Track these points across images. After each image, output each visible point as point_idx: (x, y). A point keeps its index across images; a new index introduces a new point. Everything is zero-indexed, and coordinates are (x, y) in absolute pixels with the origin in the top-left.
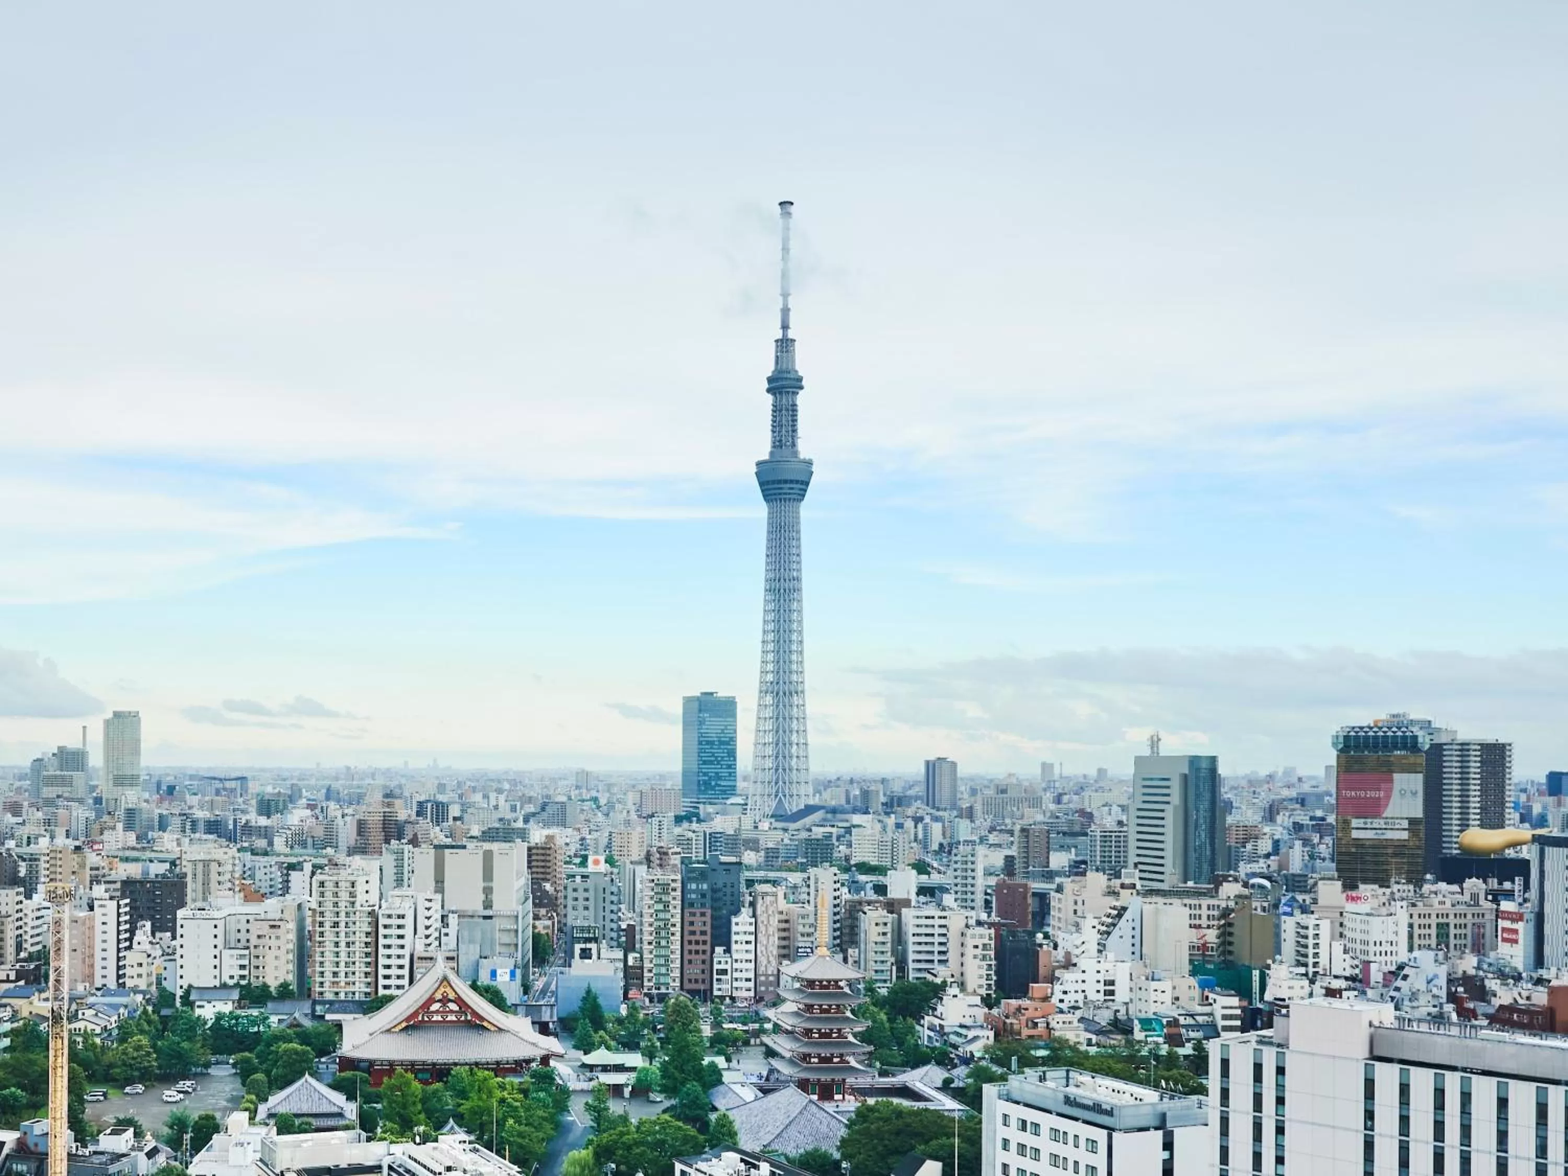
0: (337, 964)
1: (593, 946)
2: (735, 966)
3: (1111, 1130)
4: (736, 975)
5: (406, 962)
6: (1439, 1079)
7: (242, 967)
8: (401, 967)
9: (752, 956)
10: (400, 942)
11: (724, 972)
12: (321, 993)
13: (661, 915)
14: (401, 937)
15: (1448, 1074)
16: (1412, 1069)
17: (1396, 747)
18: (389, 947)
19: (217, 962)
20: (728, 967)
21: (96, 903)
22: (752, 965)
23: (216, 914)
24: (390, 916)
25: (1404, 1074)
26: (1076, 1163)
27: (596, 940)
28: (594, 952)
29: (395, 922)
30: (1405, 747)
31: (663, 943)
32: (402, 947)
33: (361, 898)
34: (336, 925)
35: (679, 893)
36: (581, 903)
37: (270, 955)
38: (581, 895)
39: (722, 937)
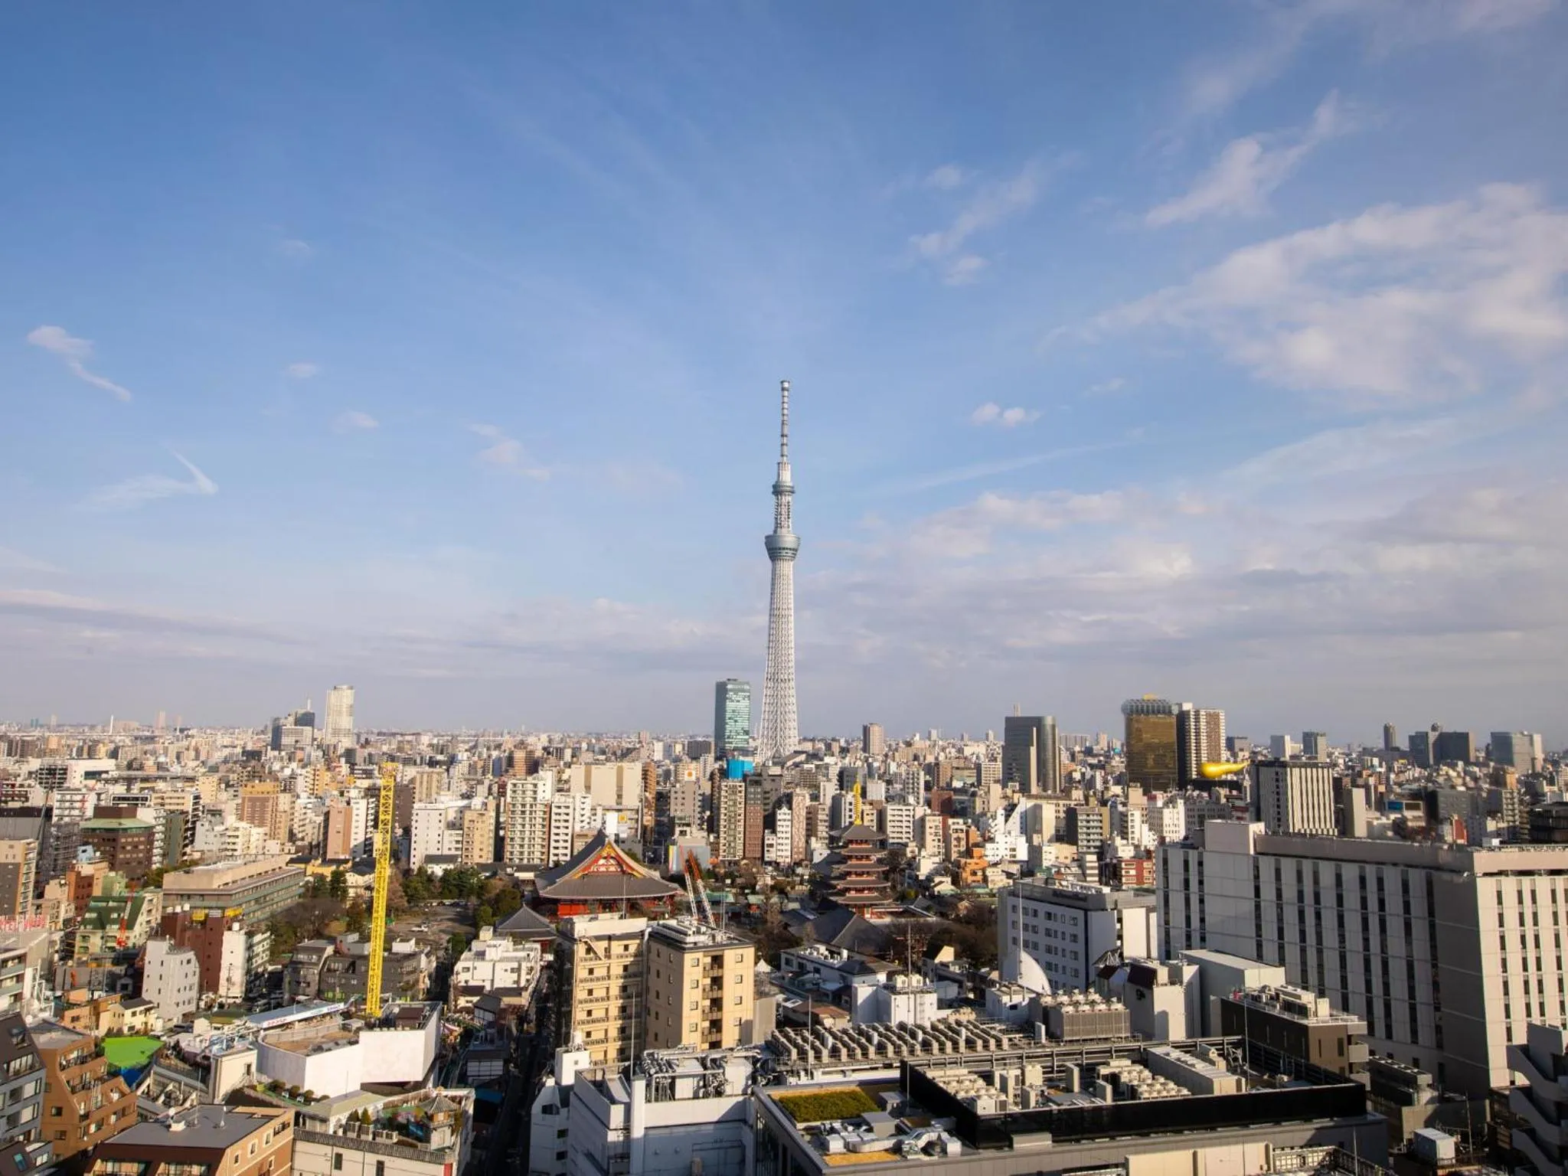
0: (523, 839)
1: (688, 829)
2: (780, 841)
3: (1086, 911)
4: (779, 847)
5: (569, 838)
6: (1299, 865)
7: (457, 842)
8: (566, 841)
9: (789, 835)
10: (566, 824)
11: (771, 846)
12: (511, 859)
13: (732, 809)
14: (566, 821)
15: (1304, 861)
16: (1282, 859)
17: (1159, 712)
18: (558, 828)
19: (440, 839)
20: (774, 842)
21: (352, 801)
22: (789, 841)
23: (442, 806)
24: (559, 807)
25: (1278, 863)
26: (1063, 933)
27: (688, 825)
28: (688, 832)
29: (563, 811)
30: (1164, 712)
31: (733, 827)
32: (567, 828)
33: (540, 796)
34: (523, 812)
35: (743, 794)
36: (680, 800)
37: (477, 834)
38: (680, 795)
39: (770, 823)
